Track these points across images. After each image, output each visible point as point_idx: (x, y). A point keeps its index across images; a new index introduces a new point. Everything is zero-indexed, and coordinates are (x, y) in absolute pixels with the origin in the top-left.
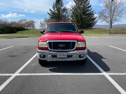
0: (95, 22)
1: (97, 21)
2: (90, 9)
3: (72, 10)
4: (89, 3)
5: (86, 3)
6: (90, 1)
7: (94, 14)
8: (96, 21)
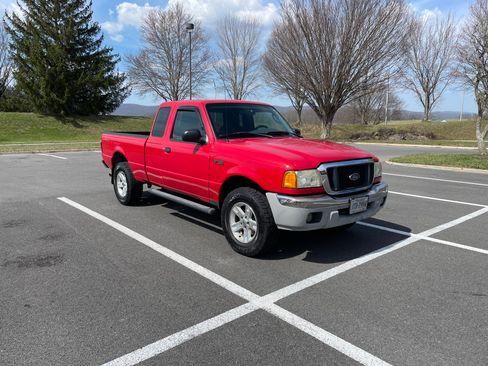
0: (122, 94)
1: (127, 88)
2: (95, 38)
3: (13, 33)
4: (90, 16)
5: (76, 12)
6: (92, 8)
7: (113, 60)
8: (123, 90)
